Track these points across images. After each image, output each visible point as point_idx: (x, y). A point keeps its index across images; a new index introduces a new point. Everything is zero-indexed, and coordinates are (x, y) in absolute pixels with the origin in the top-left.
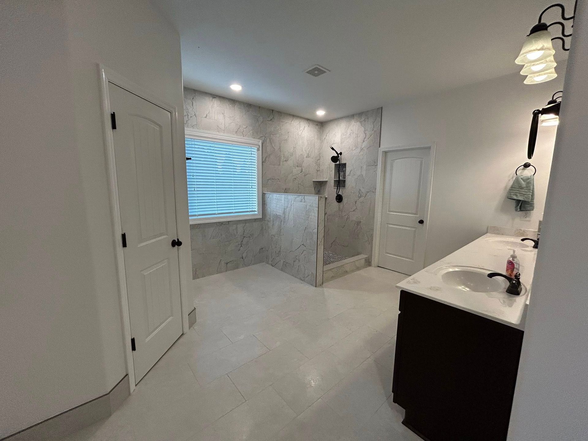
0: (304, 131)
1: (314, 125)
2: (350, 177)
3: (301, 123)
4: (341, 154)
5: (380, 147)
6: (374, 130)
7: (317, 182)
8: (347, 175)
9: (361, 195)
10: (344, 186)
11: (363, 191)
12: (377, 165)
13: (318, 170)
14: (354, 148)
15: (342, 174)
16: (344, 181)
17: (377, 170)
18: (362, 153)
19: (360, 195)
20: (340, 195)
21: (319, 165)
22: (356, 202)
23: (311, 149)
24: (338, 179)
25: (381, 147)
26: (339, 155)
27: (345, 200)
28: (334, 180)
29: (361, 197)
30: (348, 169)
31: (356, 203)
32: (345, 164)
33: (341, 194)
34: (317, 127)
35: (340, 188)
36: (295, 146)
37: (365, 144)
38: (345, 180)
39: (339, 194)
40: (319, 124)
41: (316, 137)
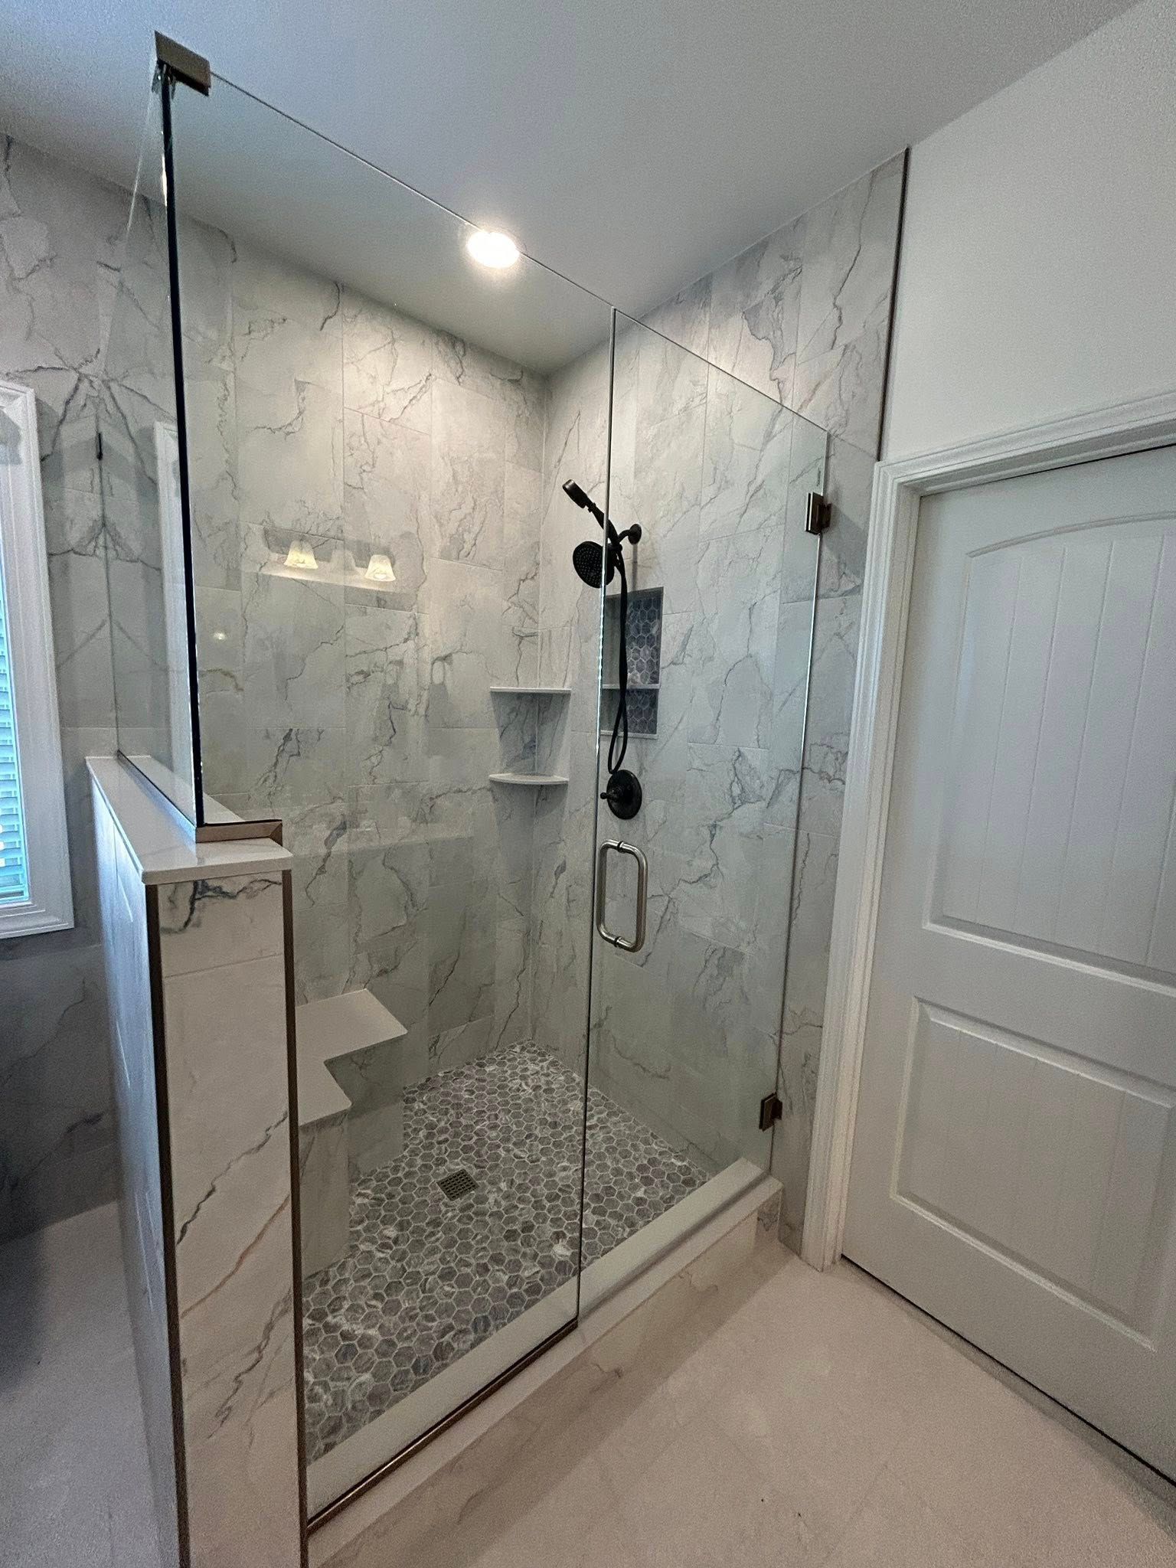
0: (426, 397)
1: (498, 383)
2: (680, 670)
3: (396, 345)
4: (634, 534)
5: (879, 459)
6: (841, 342)
7: (520, 696)
8: (665, 658)
9: (743, 790)
10: (651, 726)
11: (756, 763)
12: (858, 589)
13: (528, 631)
14: (709, 492)
15: (637, 656)
16: (652, 696)
17: (854, 625)
18: (756, 514)
19: (736, 790)
20: (626, 773)
21: (527, 607)
22: (715, 826)
23: (478, 517)
24: (617, 686)
25: (891, 453)
26: (625, 543)
27: (652, 806)
28: (603, 690)
29: (744, 799)
30: (672, 625)
31: (713, 836)
32: (655, 599)
33: (635, 771)
34: (516, 396)
35: (626, 737)
36: (355, 481)
37: (775, 452)
38: (656, 691)
39: (621, 768)
40: (525, 380)
41: (510, 449)
